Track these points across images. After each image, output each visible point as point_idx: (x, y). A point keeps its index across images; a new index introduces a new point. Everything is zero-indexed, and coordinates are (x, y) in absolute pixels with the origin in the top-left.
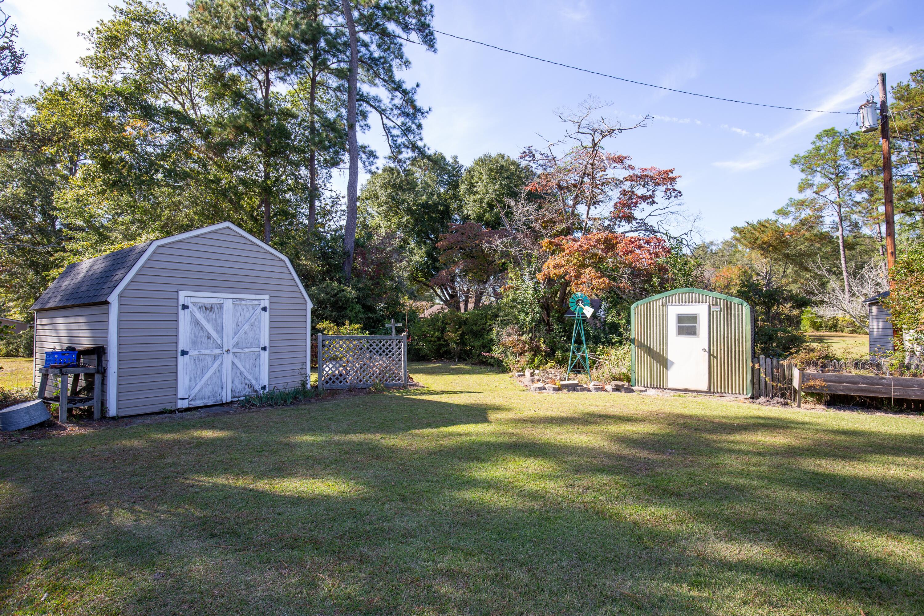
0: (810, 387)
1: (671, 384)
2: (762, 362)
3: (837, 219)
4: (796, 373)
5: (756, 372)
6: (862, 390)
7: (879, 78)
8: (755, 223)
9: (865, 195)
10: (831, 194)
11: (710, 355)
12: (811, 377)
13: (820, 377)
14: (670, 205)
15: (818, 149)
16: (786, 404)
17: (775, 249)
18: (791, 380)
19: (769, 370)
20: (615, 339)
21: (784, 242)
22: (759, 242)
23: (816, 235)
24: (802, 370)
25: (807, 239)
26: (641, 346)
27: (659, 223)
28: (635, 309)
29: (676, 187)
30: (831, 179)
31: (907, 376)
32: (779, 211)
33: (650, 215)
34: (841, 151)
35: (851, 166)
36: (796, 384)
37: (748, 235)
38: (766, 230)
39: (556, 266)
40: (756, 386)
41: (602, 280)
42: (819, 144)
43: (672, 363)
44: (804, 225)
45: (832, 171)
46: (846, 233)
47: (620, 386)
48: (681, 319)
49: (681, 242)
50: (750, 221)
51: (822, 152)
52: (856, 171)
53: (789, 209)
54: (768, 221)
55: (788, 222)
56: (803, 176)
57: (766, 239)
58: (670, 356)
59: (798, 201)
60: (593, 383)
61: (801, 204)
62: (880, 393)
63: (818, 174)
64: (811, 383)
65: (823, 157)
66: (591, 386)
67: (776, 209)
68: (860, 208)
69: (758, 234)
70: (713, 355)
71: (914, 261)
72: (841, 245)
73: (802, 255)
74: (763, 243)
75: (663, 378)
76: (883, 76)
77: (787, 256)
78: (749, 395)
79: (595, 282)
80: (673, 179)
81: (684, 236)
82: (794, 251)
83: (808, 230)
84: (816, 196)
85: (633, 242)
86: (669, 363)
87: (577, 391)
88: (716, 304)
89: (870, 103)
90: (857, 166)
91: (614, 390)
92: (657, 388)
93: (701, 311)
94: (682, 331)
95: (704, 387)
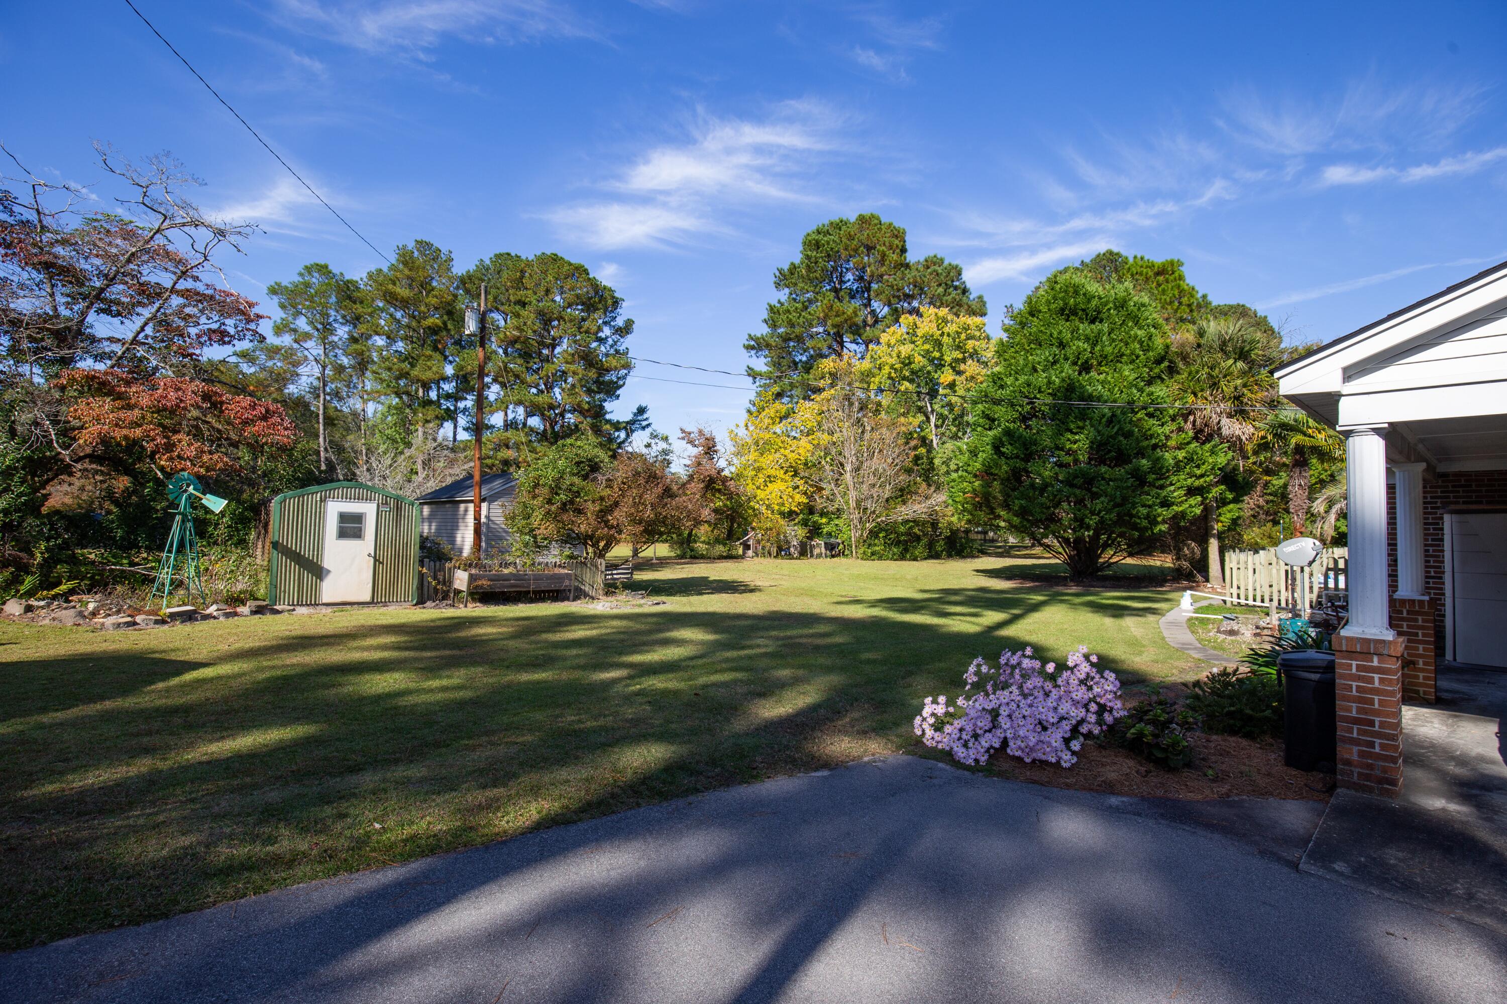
0: (475, 588)
1: (326, 598)
2: (428, 566)
3: (319, 384)
5: (422, 577)
6: (512, 586)
11: (376, 560)
12: (476, 577)
15: (306, 285)
16: (454, 606)
18: (451, 583)
19: (433, 575)
24: (466, 571)
26: (288, 552)
28: (279, 503)
30: (317, 329)
31: (537, 571)
34: (333, 299)
35: (341, 321)
36: (461, 585)
40: (421, 591)
42: (308, 278)
43: (328, 572)
45: (320, 319)
47: (261, 607)
48: (343, 518)
51: (312, 290)
52: (346, 329)
53: (258, 353)
56: (283, 315)
58: (327, 563)
60: (214, 607)
61: (275, 352)
62: (524, 587)
63: (304, 318)
64: (478, 583)
65: (311, 298)
66: (214, 611)
70: (379, 560)
72: (321, 417)
75: (316, 591)
78: (415, 602)
84: (296, 346)
86: (324, 572)
87: (196, 619)
88: (386, 503)
90: (347, 322)
91: (254, 613)
92: (307, 605)
93: (369, 510)
94: (343, 534)
95: (367, 597)
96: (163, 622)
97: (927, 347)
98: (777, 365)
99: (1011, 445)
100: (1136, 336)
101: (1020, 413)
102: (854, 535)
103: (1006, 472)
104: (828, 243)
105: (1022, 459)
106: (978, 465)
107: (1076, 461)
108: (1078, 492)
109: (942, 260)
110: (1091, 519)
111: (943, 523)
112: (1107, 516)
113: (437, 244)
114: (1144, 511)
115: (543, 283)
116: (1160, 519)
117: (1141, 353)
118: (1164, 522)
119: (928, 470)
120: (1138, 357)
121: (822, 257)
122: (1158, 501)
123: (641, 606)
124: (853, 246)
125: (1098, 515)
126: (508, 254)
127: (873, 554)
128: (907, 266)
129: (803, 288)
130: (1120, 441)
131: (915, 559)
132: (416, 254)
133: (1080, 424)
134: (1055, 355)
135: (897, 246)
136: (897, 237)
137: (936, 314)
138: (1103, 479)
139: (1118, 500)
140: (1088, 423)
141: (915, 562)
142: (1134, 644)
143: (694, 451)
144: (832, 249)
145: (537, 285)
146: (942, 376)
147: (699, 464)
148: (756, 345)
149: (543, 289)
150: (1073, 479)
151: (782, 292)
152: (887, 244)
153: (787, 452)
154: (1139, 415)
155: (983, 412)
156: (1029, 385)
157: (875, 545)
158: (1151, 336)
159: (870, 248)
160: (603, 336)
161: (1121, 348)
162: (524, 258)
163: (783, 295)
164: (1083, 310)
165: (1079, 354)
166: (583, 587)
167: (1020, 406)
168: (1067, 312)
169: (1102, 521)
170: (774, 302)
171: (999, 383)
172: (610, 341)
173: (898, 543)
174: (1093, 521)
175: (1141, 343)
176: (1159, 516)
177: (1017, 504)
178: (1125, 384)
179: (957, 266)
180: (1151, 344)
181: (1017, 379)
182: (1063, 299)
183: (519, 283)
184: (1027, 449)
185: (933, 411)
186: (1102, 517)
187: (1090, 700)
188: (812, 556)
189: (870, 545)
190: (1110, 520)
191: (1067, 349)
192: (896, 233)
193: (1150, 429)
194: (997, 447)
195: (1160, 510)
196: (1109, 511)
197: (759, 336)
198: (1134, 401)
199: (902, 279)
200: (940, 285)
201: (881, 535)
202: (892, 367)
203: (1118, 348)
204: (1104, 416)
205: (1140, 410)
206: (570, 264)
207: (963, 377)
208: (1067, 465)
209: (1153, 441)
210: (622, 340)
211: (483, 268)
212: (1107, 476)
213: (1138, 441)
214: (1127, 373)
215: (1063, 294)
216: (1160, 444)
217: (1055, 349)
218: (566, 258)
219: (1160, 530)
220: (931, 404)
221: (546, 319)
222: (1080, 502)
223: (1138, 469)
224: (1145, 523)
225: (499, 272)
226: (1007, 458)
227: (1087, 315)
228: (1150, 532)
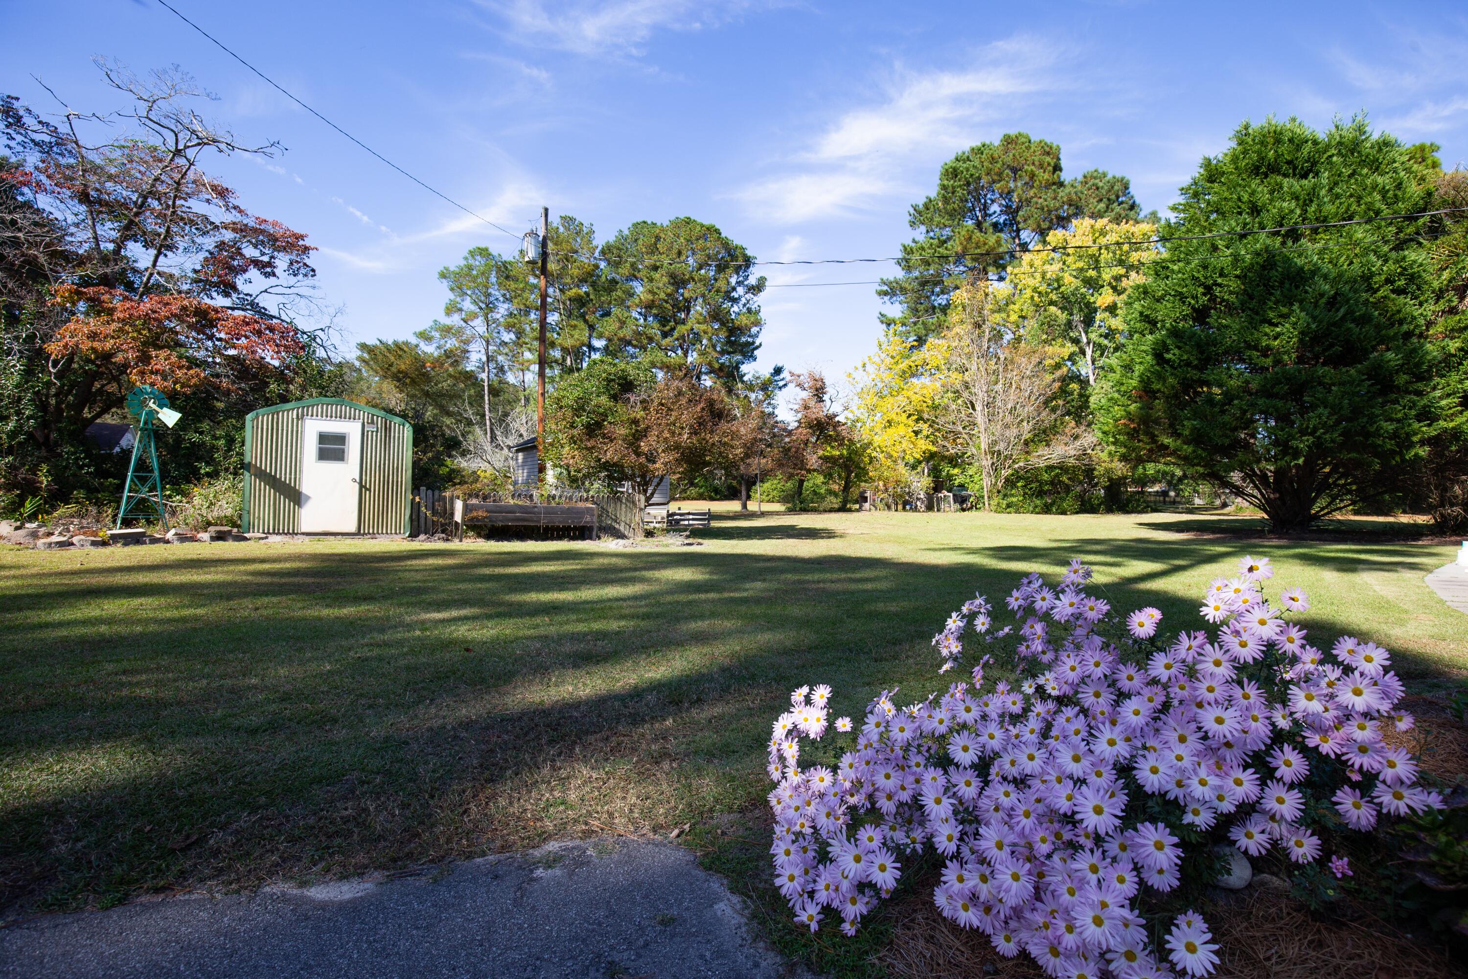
0: (472, 519)
1: (305, 527)
2: (423, 494)
3: (484, 359)
4: (459, 505)
5: (415, 507)
6: (518, 519)
7: (543, 211)
8: (390, 342)
9: (512, 336)
10: (479, 324)
11: (361, 486)
12: (474, 508)
13: (482, 507)
14: (298, 284)
15: (470, 268)
16: (448, 540)
17: (413, 382)
18: (452, 514)
19: (430, 505)
20: (205, 469)
21: (424, 374)
22: (394, 369)
23: (460, 373)
24: (465, 501)
25: (450, 376)
26: (261, 474)
27: (281, 306)
28: (253, 420)
29: (307, 261)
30: (481, 308)
31: (553, 504)
32: (421, 333)
33: (266, 291)
34: (493, 279)
35: (501, 299)
36: (458, 517)
37: (380, 357)
38: (404, 355)
39: (93, 336)
40: (415, 523)
41: (192, 372)
42: (471, 262)
43: (308, 498)
44: (448, 357)
45: (483, 298)
46: (492, 375)
47: (224, 532)
48: (323, 438)
49: (314, 339)
50: (384, 340)
51: (475, 272)
52: (506, 306)
53: (433, 333)
54: (407, 343)
55: (429, 349)
56: (452, 297)
57: (403, 367)
58: (306, 488)
59: (444, 326)
60: (173, 531)
61: (447, 331)
62: (532, 521)
63: (469, 298)
64: (475, 514)
65: (474, 279)
66: (170, 535)
67: (418, 331)
68: (506, 350)
69: (393, 359)
70: (365, 487)
71: (563, 397)
72: (486, 388)
73: (443, 395)
74: (399, 372)
75: (294, 518)
76: (546, 210)
77: (427, 394)
78: (407, 535)
79: (179, 373)
80: (306, 249)
81: (319, 333)
82: (434, 390)
83: (452, 365)
84: (464, 325)
85: (248, 324)
86: (303, 498)
87: (145, 543)
88: (372, 422)
89: (533, 234)
90: (507, 300)
91: (213, 539)
92: (284, 533)
93: (352, 430)
94: (324, 455)
95: (353, 528)
96: (104, 544)
97: (1080, 264)
98: (915, 311)
99: (1179, 348)
100: (1375, 187)
101: (1193, 308)
102: (986, 482)
103: (1173, 387)
104: (968, 170)
105: (1195, 367)
106: (1134, 383)
107: (1278, 362)
108: (1280, 404)
109: (1105, 175)
110: (1302, 441)
111: (1100, 470)
112: (1327, 436)
113: (579, 219)
114: (1390, 427)
115: (676, 246)
116: (1415, 439)
117: (1384, 207)
118: (1422, 443)
119: (1080, 407)
120: (1377, 213)
121: (960, 186)
122: (1413, 412)
123: (667, 546)
124: (996, 170)
125: (1312, 434)
126: (645, 222)
127: (1009, 506)
128: (1061, 184)
129: (939, 222)
130: (1349, 329)
131: (1064, 513)
132: (561, 229)
133: (1285, 310)
134: (1245, 224)
135: (1049, 164)
136: (1048, 154)
137: (1092, 227)
138: (1320, 383)
139: (1346, 412)
140: (1296, 307)
141: (1062, 517)
142: (1382, 606)
143: (805, 395)
144: (972, 175)
145: (670, 249)
146: (1100, 298)
147: (806, 407)
148: (891, 290)
149: (675, 251)
150: (1273, 387)
151: (918, 231)
152: (1037, 163)
153: (910, 394)
154: (1380, 293)
155: (1141, 313)
156: (1205, 267)
157: (1012, 495)
158: (1401, 183)
159: (1015, 170)
160: (736, 296)
161: (1349, 205)
162: (659, 224)
163: (920, 234)
164: (1289, 163)
165: (1283, 218)
166: (617, 526)
167: (1193, 298)
168: (1264, 169)
169: (1319, 444)
170: (909, 242)
171: (1163, 273)
172: (743, 300)
173: (1040, 494)
174: (1303, 444)
175: (1384, 193)
176: (1415, 434)
177: (1188, 426)
178: (1357, 251)
179: (1122, 179)
180: (1399, 193)
181: (1188, 263)
182: (1259, 152)
183: (653, 249)
184: (1202, 353)
185: (1088, 343)
186: (1319, 438)
187: (1278, 737)
188: (938, 510)
189: (1005, 496)
190: (1333, 441)
191: (1264, 214)
192: (1047, 149)
193: (1399, 312)
194: (1159, 353)
195: (1416, 425)
196: (1329, 429)
197: (892, 279)
198: (1372, 275)
199: (1055, 198)
200: (1101, 200)
201: (1019, 484)
202: (1035, 290)
203: (1344, 207)
204: (1322, 295)
205: (1380, 286)
206: (702, 226)
207: (1124, 297)
208: (1264, 369)
209: (1405, 327)
210: (755, 299)
211: (622, 238)
212: (1327, 380)
213: (1378, 327)
214: (1359, 235)
215: (1257, 147)
216: (1417, 332)
217: (1245, 216)
218: (699, 220)
219: (1416, 455)
220: (1086, 333)
221: (678, 281)
222: (1284, 419)
223: (1380, 366)
224: (1390, 445)
225: (636, 240)
226: (1172, 367)
227: (1295, 168)
228: (1398, 459)
